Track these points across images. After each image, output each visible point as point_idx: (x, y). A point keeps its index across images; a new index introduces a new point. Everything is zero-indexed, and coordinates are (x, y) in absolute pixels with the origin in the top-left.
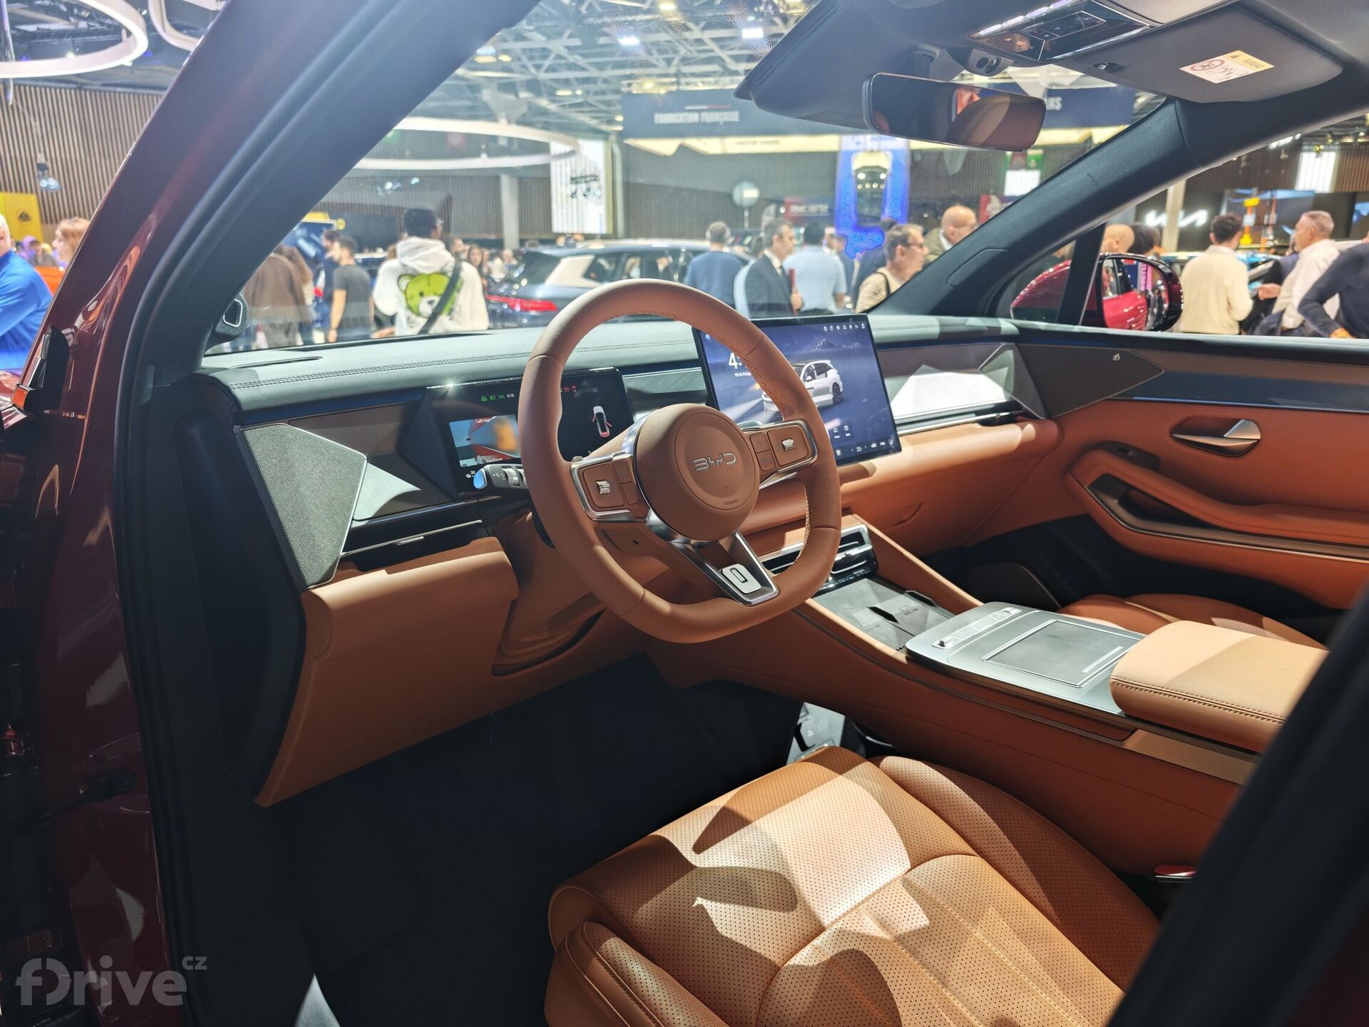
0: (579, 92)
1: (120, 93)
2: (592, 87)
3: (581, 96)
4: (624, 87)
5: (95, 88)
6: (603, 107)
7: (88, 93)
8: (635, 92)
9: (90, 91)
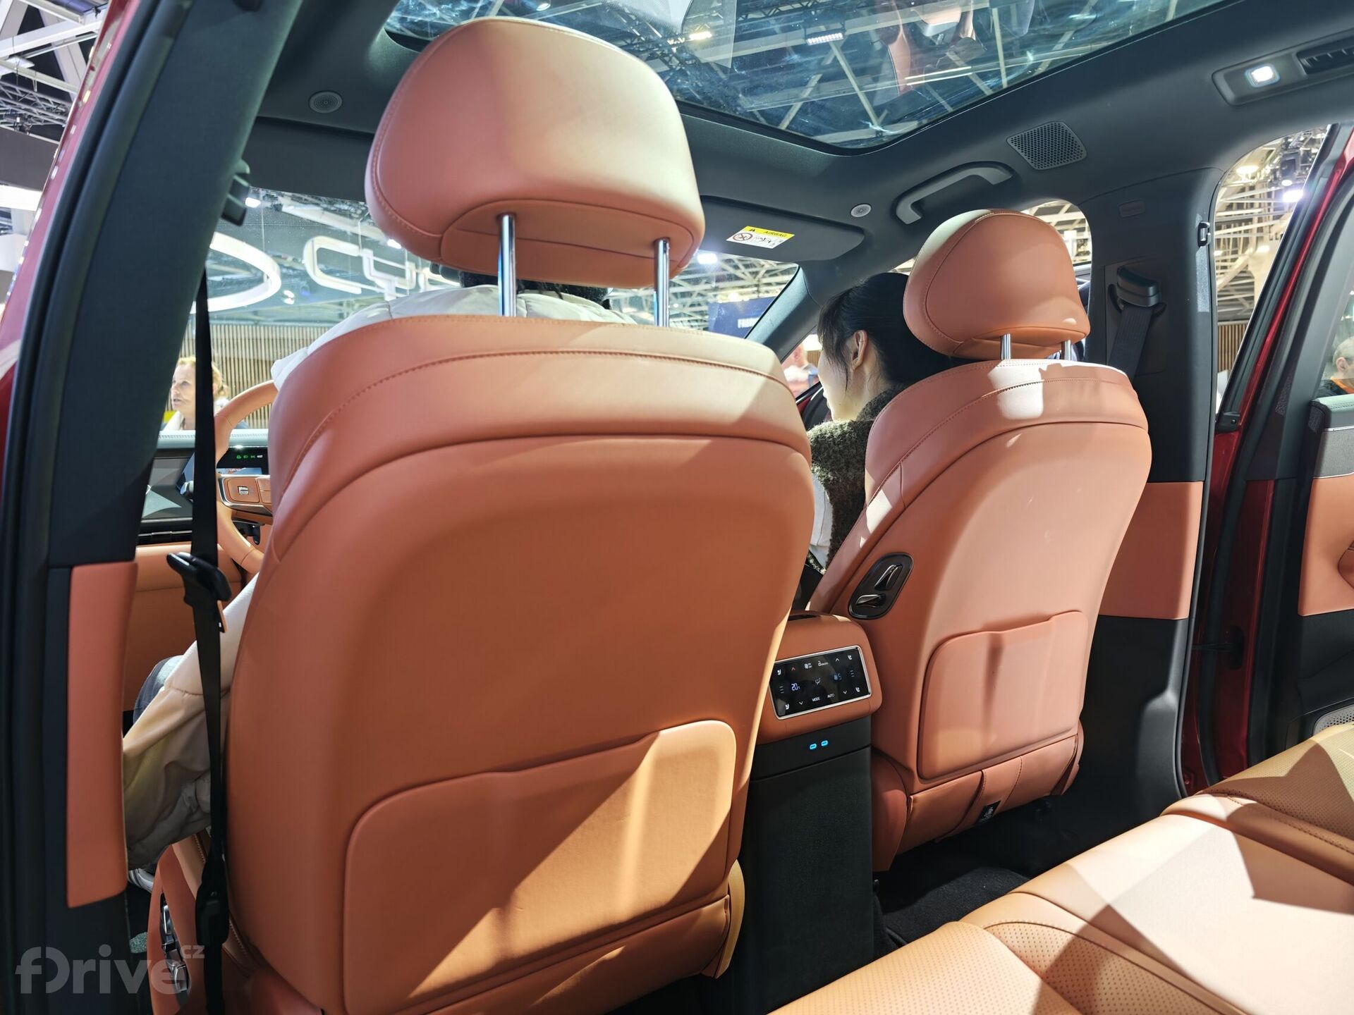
0: (676, 305)
1: (287, 327)
2: (689, 300)
3: (678, 308)
4: (711, 297)
5: (269, 324)
6: (699, 317)
7: (262, 328)
8: (720, 302)
9: (264, 326)
